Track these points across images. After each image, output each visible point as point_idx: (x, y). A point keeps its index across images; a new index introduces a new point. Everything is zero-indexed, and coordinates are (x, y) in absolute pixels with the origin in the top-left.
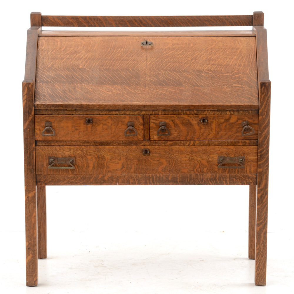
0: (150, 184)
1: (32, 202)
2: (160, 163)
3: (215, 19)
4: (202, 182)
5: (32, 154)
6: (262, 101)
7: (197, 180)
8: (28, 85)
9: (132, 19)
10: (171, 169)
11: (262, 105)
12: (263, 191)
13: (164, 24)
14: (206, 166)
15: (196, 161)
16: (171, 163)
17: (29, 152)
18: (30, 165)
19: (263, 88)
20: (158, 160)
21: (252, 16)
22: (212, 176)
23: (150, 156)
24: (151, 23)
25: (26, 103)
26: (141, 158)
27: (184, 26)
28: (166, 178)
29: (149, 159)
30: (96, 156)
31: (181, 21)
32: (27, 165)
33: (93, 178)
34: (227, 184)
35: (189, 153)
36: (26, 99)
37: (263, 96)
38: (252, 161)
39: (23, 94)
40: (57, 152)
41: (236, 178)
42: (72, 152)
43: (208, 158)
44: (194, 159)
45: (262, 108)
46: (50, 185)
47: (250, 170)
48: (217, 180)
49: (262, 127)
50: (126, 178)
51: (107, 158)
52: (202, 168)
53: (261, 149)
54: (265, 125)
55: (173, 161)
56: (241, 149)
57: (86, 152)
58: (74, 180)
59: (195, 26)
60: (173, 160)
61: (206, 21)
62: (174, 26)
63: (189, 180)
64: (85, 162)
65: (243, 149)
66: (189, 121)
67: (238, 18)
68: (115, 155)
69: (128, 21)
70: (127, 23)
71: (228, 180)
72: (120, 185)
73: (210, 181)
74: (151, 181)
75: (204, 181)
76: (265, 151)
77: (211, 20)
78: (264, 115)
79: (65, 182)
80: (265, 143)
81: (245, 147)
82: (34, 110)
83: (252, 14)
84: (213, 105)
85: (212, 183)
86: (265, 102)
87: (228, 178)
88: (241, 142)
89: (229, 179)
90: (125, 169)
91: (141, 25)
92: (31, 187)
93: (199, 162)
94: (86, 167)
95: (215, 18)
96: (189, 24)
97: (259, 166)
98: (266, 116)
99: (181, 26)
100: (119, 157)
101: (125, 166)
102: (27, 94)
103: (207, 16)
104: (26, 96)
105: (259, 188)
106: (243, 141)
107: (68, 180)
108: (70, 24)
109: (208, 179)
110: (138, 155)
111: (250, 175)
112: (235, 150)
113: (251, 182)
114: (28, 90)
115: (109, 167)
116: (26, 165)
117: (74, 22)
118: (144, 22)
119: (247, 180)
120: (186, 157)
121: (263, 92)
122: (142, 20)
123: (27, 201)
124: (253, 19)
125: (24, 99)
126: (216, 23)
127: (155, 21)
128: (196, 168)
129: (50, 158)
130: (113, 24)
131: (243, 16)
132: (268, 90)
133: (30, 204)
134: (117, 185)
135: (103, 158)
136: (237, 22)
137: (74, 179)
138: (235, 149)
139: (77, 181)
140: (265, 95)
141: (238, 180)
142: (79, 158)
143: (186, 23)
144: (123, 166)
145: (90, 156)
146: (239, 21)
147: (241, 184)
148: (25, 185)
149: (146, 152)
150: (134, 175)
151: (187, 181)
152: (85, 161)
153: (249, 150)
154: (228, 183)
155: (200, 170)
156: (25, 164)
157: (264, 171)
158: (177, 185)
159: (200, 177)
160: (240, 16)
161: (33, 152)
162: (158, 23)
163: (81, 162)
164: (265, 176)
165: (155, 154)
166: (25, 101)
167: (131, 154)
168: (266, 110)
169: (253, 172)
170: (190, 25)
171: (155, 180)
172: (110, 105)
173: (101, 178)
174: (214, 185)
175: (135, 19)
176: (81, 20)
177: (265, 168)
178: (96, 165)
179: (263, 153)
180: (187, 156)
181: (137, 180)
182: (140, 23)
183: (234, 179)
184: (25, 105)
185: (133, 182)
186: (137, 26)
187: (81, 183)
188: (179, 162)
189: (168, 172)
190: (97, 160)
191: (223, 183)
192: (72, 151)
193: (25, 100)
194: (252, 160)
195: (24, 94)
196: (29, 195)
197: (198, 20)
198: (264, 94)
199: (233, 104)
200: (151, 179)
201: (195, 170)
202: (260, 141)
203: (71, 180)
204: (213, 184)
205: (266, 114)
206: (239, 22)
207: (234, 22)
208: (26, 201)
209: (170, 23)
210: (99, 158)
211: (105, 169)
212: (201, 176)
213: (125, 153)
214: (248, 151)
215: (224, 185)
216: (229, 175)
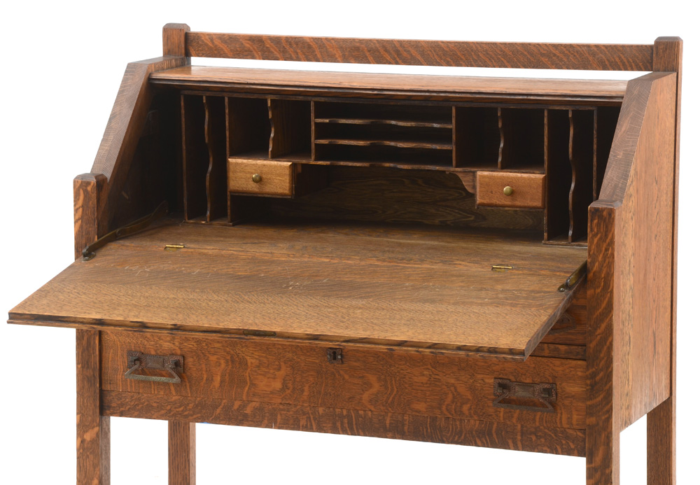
0: (345, 432)
1: (91, 453)
2: (365, 383)
3: (564, 53)
4: (460, 437)
5: (92, 343)
6: (594, 253)
7: (449, 431)
8: (86, 187)
9: (377, 45)
10: (391, 399)
11: (593, 263)
12: (599, 473)
13: (449, 60)
14: (469, 400)
15: (444, 387)
16: (390, 387)
17: (85, 338)
18: (88, 368)
19: (596, 221)
20: (360, 377)
21: (651, 47)
22: (483, 426)
23: (344, 365)
24: (419, 57)
25: (81, 227)
26: (325, 370)
27: (494, 67)
28: (379, 420)
29: (342, 372)
30: (229, 358)
31: (488, 54)
32: (83, 367)
33: (221, 407)
34: (516, 448)
35: (429, 367)
36: (82, 218)
37: (596, 240)
38: (573, 396)
39: (75, 205)
40: (146, 342)
41: (537, 436)
42: (177, 344)
43: (471, 381)
44: (439, 380)
45: (595, 269)
46: (132, 416)
47: (568, 418)
48: (495, 436)
49: (595, 316)
50: (291, 413)
51: (252, 363)
52: (459, 404)
53: (594, 369)
54: (600, 310)
55: (393, 382)
56: (548, 365)
57: (207, 345)
58: (182, 408)
59: (519, 67)
60: (393, 379)
61: (542, 55)
62: (472, 66)
63: (429, 430)
64: (204, 369)
65: (551, 365)
67: (619, 50)
68: (268, 357)
69: (369, 51)
70: (367, 54)
71: (519, 438)
72: (279, 428)
73: (479, 437)
74: (346, 425)
75: (463, 434)
76: (601, 374)
77: (555, 55)
78: (598, 287)
79: (163, 412)
80: (602, 355)
81: (557, 362)
83: (652, 42)
85: (482, 442)
86: (601, 255)
87: (519, 434)
88: (549, 347)
89: (522, 436)
90: (289, 391)
91: (398, 59)
92: (90, 418)
93: (452, 388)
94: (207, 380)
95: (564, 49)
96: (505, 62)
97: (590, 412)
98: (603, 289)
99: (486, 66)
100: (277, 363)
101: (290, 385)
102: (82, 206)
103: (546, 45)
104: (81, 210)
105: (593, 465)
106: (552, 346)
107: (169, 407)
108: (246, 53)
109: (474, 433)
110: (317, 361)
111: (571, 432)
112: (534, 368)
113: (572, 449)
114: (85, 196)
115: (255, 385)
116: (80, 366)
117: (254, 49)
118: (405, 54)
119: (564, 442)
120: (424, 375)
121: (596, 230)
122: (400, 49)
123: (81, 450)
124: (654, 55)
125: (77, 217)
126: (566, 60)
127: (429, 52)
128: (446, 403)
129: (130, 353)
130: (337, 56)
131: (631, 47)
132: (607, 227)
133: (88, 456)
134: (271, 427)
135: (243, 363)
136: (617, 60)
137: (180, 407)
138: (534, 366)
139: (186, 413)
140: (601, 238)
141: (543, 440)
142: (191, 360)
143: (498, 58)
144: (285, 386)
145: (216, 357)
146: (620, 58)
147: (548, 450)
148: (77, 414)
149: (335, 355)
150: (308, 408)
151: (427, 431)
152: (204, 366)
153: (567, 371)
154: (519, 445)
155: (453, 407)
156: (78, 363)
157: (601, 424)
158: (403, 439)
159: (456, 425)
160: (623, 46)
161: (94, 339)
162: (436, 57)
163: (195, 369)
164: (603, 436)
165: (355, 362)
166: (80, 222)
167: (302, 358)
168: (603, 276)
169: (577, 425)
170: (506, 64)
171: (354, 423)
173: (238, 409)
174: (488, 447)
175: (384, 47)
176: (268, 46)
177: (603, 418)
178: (227, 378)
179: (598, 378)
180: (425, 373)
181: (315, 419)
182: (396, 56)
183: (534, 438)
184: (79, 231)
185: (307, 425)
186: (390, 63)
187: (195, 416)
188: (407, 386)
189: (383, 406)
190: (230, 366)
191: (509, 445)
192: (176, 340)
193: (79, 219)
194: (573, 394)
195: (77, 206)
196: (85, 436)
197: (526, 53)
198: (599, 236)
200: (346, 421)
201: (444, 408)
202: (591, 351)
203: (176, 408)
204: (484, 446)
205: (604, 286)
206: (622, 61)
207: (608, 60)
208: (78, 450)
209: (461, 59)
210: (233, 361)
211: (247, 388)
212: (458, 423)
213: (290, 355)
214: (563, 371)
215: (510, 449)
216: (522, 426)
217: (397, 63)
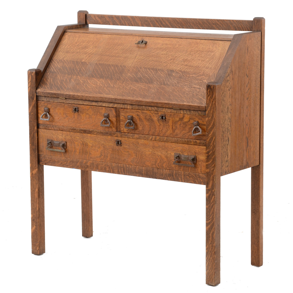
0: (122, 174)
1: (35, 179)
2: (129, 154)
3: (221, 23)
4: (162, 176)
5: (35, 135)
6: (208, 103)
7: (158, 174)
8: (32, 74)
9: (154, 19)
10: (138, 161)
11: (208, 107)
12: (210, 191)
13: (180, 26)
14: (165, 161)
15: (157, 156)
16: (138, 156)
17: (32, 134)
18: (33, 145)
19: (209, 90)
20: (127, 152)
21: (252, 21)
22: (170, 172)
23: (121, 147)
24: (169, 24)
25: (30, 90)
26: (115, 148)
27: (196, 29)
28: (134, 169)
29: (121, 150)
30: (82, 143)
31: (194, 23)
32: (32, 145)
33: (79, 162)
34: (182, 181)
35: (151, 148)
36: (30, 86)
37: (209, 98)
38: (202, 161)
39: (28, 81)
40: (53, 136)
41: (189, 176)
42: (64, 137)
43: (166, 154)
44: (155, 154)
45: (209, 109)
46: (49, 165)
47: (201, 169)
48: (174, 176)
49: (209, 129)
50: (103, 165)
51: (90, 145)
52: (162, 163)
53: (208, 150)
54: (211, 126)
55: (139, 154)
56: (193, 148)
57: (74, 137)
58: (65, 163)
59: (205, 29)
60: (139, 153)
61: (213, 24)
62: (188, 28)
63: (151, 173)
64: (73, 147)
65: (194, 148)
66: (151, 117)
67: (241, 23)
68: (95, 143)
69: (151, 22)
70: (150, 23)
71: (183, 177)
72: (99, 171)
73: (169, 176)
74: (122, 171)
75: (163, 175)
76: (211, 152)
77: (218, 24)
78: (210, 117)
79: (59, 164)
80: (211, 144)
81: (196, 147)
82: (36, 96)
83: (252, 19)
84: (169, 103)
85: (170, 179)
86: (211, 104)
87: (183, 176)
88: (193, 141)
89: (184, 176)
90: (103, 157)
91: (161, 25)
92: (34, 165)
93: (160, 157)
94: (74, 151)
95: (221, 22)
96: (200, 26)
97: (207, 167)
99: (193, 29)
100: (98, 145)
101: (103, 154)
102: (31, 81)
103: (214, 20)
104: (30, 83)
105: (208, 188)
106: (194, 140)
107: (61, 162)
108: (107, 23)
109: (167, 175)
110: (112, 145)
111: (201, 175)
112: (189, 149)
113: (201, 182)
114: (31, 78)
115: (91, 154)
116: (31, 145)
117: (110, 21)
118: (164, 23)
119: (199, 179)
120: (149, 151)
121: (209, 94)
122: (162, 21)
123: (32, 178)
124: (253, 25)
125: (29, 86)
126: (222, 26)
127: (172, 22)
128: (158, 163)
129: (48, 140)
130: (139, 24)
131: (245, 21)
132: (213, 92)
133: (34, 180)
134: (97, 171)
135: (86, 145)
136: (240, 26)
137: (65, 162)
138: (188, 148)
139: (67, 164)
140: (211, 97)
141: (191, 178)
142: (69, 143)
143: (197, 25)
144: (101, 155)
145: (77, 142)
146: (241, 26)
147: (193, 182)
148: (30, 163)
149: (119, 143)
150: (109, 164)
151: (151, 174)
152: (73, 146)
153: (200, 150)
154: (183, 180)
155: (160, 164)
156: (30, 144)
157: (211, 172)
158: (142, 177)
159: (161, 172)
160: (243, 21)
161: (35, 134)
162: (175, 24)
163: (70, 147)
164: (212, 177)
165: (126, 145)
166: (30, 87)
167: (107, 143)
168: (211, 112)
169: (203, 172)
170: (200, 27)
171: (125, 170)
172: (90, 97)
173: (85, 163)
174: (172, 181)
175: (156, 20)
176: (115, 19)
177: (212, 169)
178: (81, 151)
179: (210, 153)
180: (150, 150)
181: (112, 168)
182: (160, 24)
183: (188, 177)
184: (30, 91)
185: (109, 170)
186: (158, 27)
187: (70, 166)
188: (144, 155)
189: (136, 163)
190: (82, 146)
191: (179, 180)
192: (64, 135)
193: (29, 87)
194: (202, 160)
195: (29, 82)
196: (33, 172)
197: (207, 23)
198: (210, 96)
199: (185, 104)
200: (122, 169)
201: (157, 164)
202: (207, 142)
203: (64, 162)
204: (171, 180)
205: (212, 116)
206: (242, 27)
207: (237, 27)
208: (31, 177)
209: (184, 25)
210: (83, 144)
211: (88, 155)
212: (161, 171)
213: (103, 142)
214: (199, 150)
215: (180, 181)
216: (184, 173)
217: (161, 27)
